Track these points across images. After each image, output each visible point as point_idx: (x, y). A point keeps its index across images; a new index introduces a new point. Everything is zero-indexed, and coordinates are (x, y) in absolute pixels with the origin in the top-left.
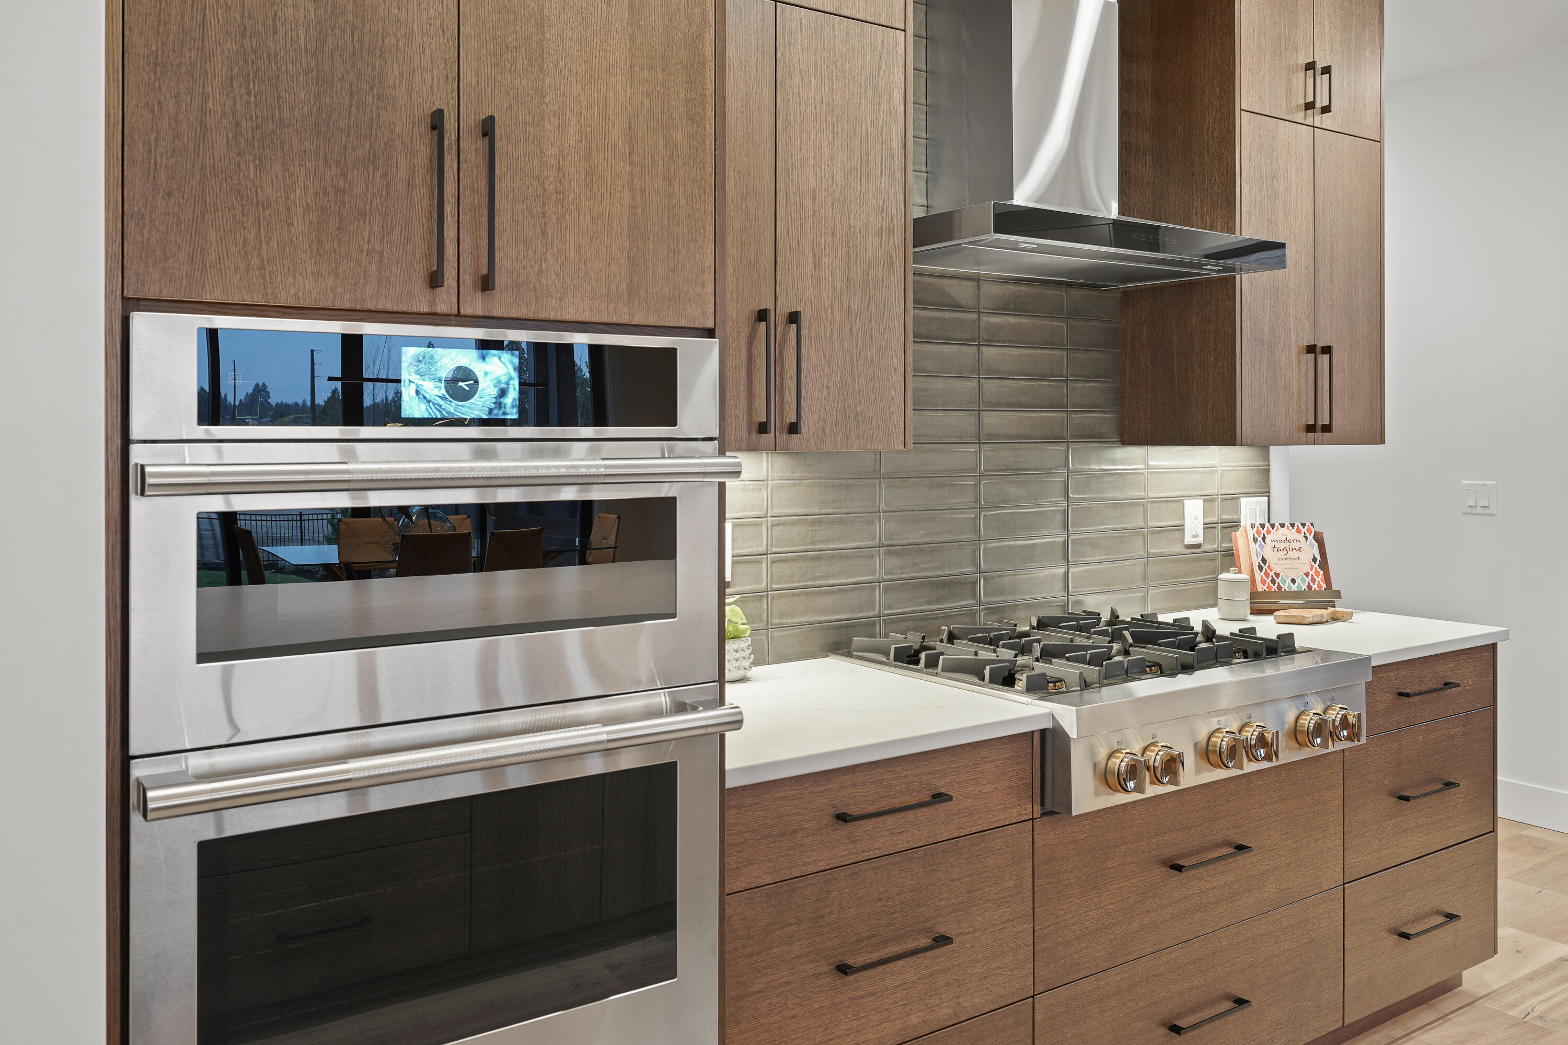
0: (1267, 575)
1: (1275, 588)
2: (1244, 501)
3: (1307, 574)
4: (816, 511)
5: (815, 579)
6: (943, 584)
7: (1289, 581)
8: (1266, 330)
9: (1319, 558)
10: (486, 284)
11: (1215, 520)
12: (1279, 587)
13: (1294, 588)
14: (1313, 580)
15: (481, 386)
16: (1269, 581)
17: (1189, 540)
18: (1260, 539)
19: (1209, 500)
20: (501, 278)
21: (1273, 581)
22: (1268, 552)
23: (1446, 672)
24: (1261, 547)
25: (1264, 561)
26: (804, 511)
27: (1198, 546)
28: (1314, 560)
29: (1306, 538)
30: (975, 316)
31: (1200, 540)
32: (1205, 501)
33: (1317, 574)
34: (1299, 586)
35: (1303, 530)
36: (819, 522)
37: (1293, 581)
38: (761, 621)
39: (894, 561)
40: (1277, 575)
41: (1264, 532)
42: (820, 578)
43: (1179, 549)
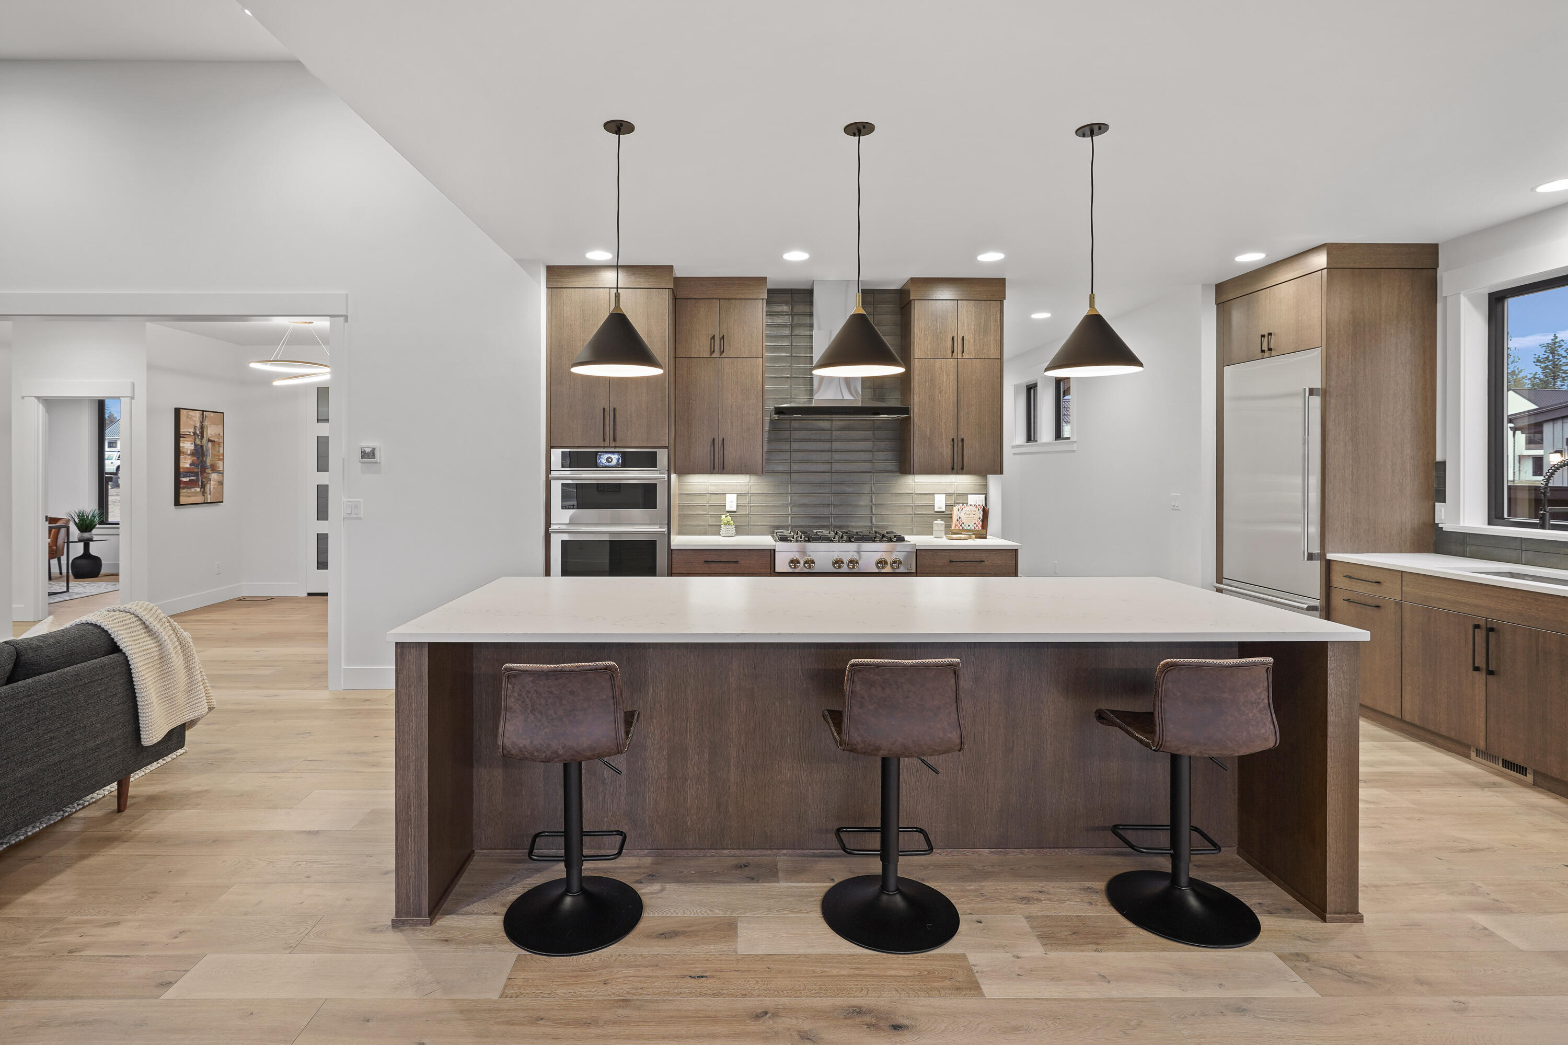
0: (959, 523)
1: (961, 528)
2: (969, 496)
3: (975, 524)
4: (766, 492)
5: (765, 512)
6: (816, 517)
7: (967, 526)
8: (928, 434)
9: (981, 518)
10: (615, 440)
11: (953, 503)
12: (963, 528)
13: (969, 528)
14: (977, 526)
15: (613, 460)
16: (959, 525)
17: (936, 509)
18: (960, 510)
19: (948, 495)
20: (618, 439)
21: (961, 526)
22: (962, 515)
23: (983, 556)
24: (960, 513)
25: (960, 518)
26: (762, 492)
27: (943, 512)
28: (980, 518)
29: (979, 510)
30: (831, 432)
31: (943, 509)
32: (946, 495)
33: (979, 523)
34: (971, 528)
35: (978, 507)
36: (767, 496)
37: (969, 526)
38: (747, 523)
39: (795, 509)
40: (963, 523)
41: (963, 507)
42: (767, 512)
43: (932, 512)
